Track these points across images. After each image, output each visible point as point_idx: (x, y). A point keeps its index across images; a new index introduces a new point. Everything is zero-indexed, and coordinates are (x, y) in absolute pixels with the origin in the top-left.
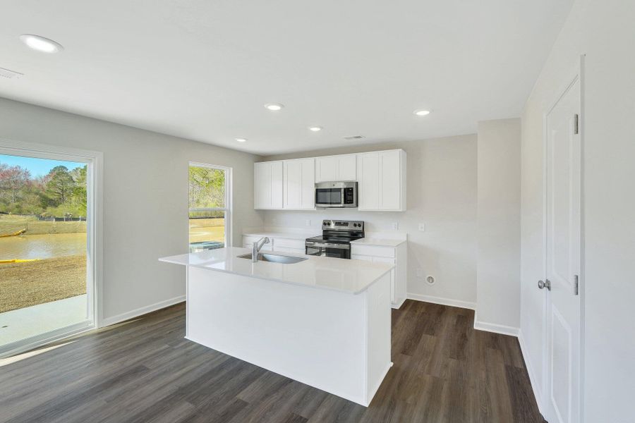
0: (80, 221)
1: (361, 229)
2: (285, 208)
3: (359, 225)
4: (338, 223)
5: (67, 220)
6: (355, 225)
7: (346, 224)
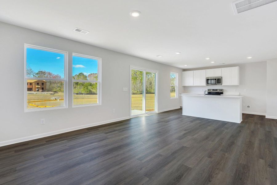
0: (84, 95)
1: (222, 91)
2: (194, 85)
3: (222, 90)
4: (213, 90)
5: (80, 94)
6: (220, 90)
7: (216, 90)
